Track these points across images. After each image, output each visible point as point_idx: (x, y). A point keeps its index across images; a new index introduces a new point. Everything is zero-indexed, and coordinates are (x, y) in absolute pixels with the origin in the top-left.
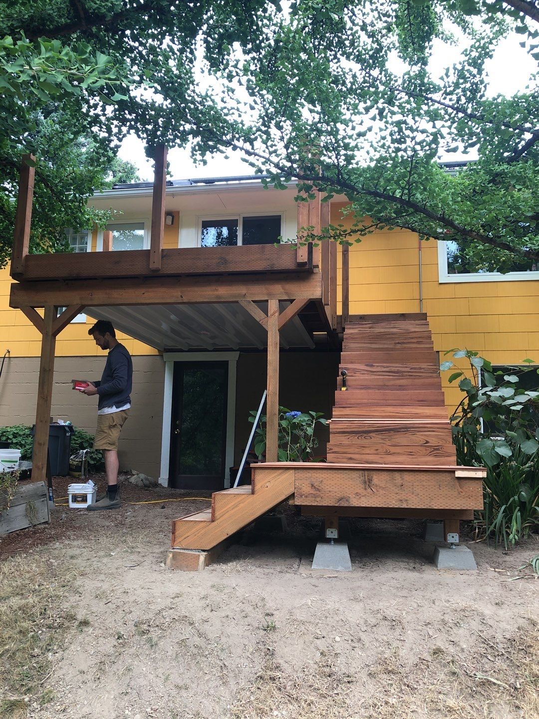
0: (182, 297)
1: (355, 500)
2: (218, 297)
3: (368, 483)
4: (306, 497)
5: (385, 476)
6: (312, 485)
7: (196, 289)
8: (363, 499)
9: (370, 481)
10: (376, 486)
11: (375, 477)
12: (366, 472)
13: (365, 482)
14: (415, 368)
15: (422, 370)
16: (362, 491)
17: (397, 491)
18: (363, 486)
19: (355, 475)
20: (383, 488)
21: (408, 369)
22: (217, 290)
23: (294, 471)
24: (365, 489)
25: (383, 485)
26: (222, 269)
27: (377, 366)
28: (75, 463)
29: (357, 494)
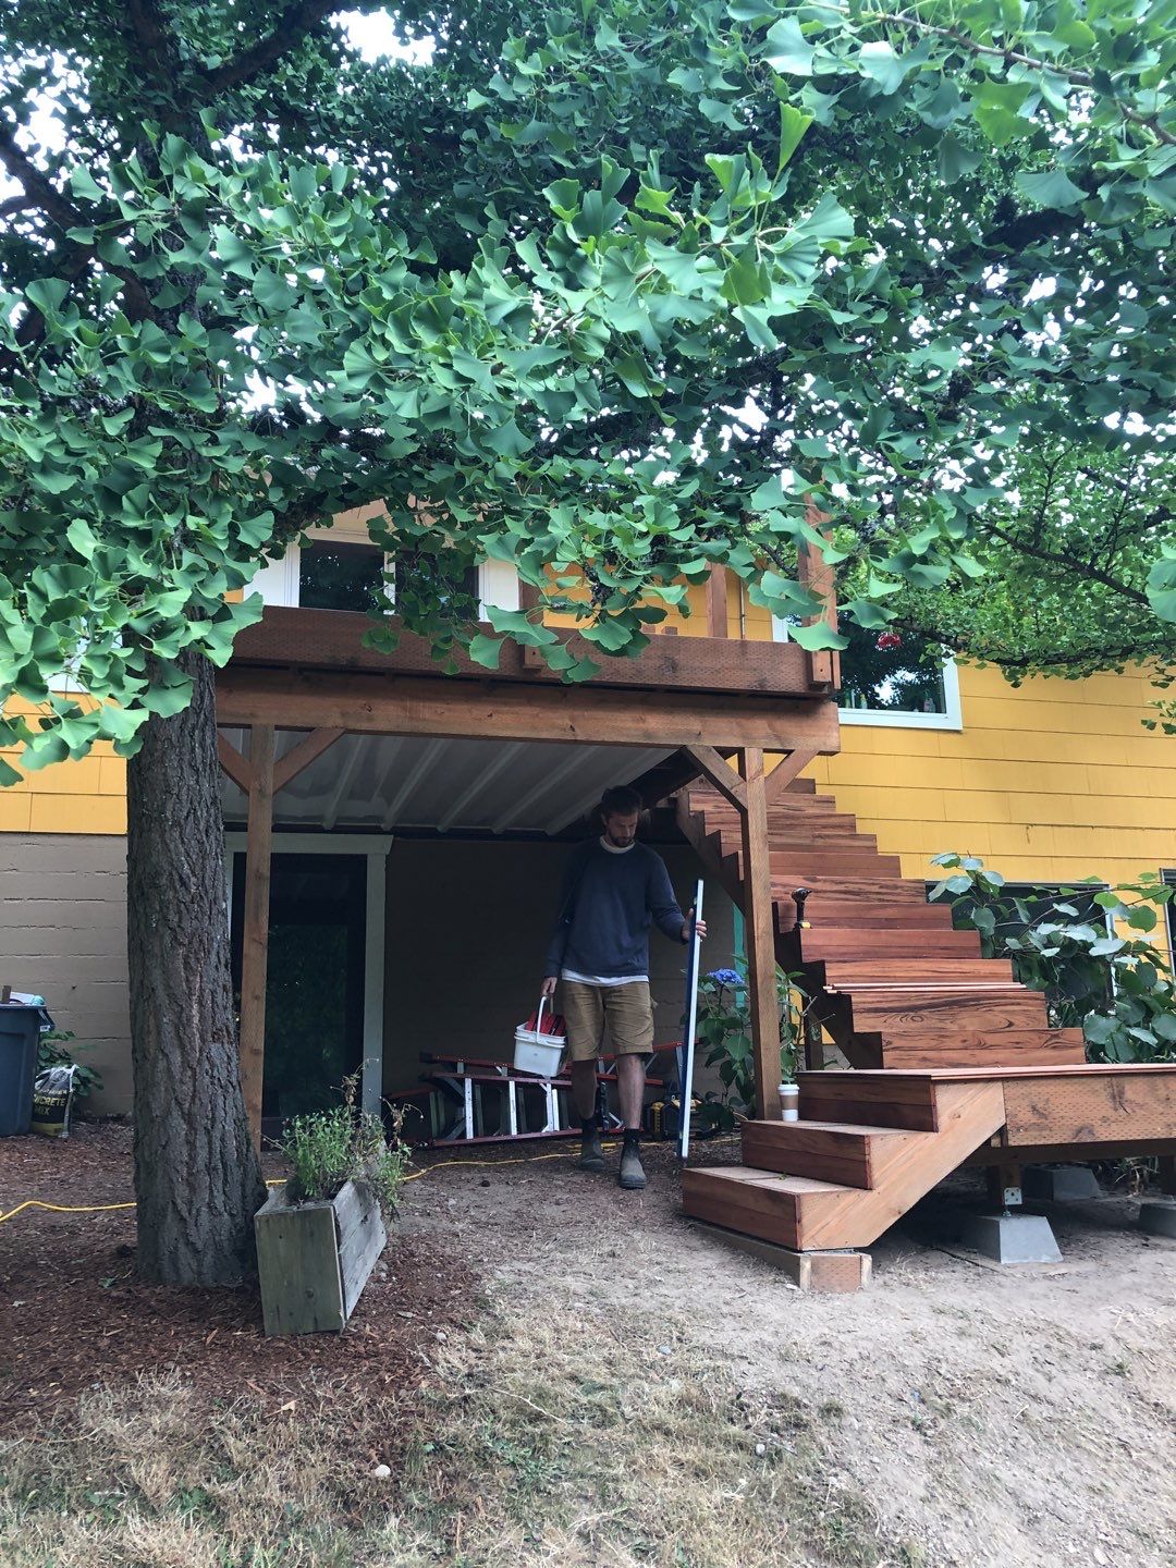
0: (572, 728)
1: (1102, 1130)
2: (647, 734)
3: (1118, 1098)
4: (1026, 1130)
5: (1140, 1083)
6: (1034, 1108)
7: (600, 714)
8: (1114, 1126)
9: (1122, 1093)
10: (1131, 1102)
11: (1127, 1087)
12: (1114, 1080)
13: (1114, 1097)
14: (887, 887)
15: (899, 891)
16: (1110, 1113)
17: (1161, 1109)
18: (1111, 1105)
19: (1099, 1084)
20: (1141, 1106)
21: (875, 889)
22: (644, 721)
23: (1000, 1084)
24: (1116, 1110)
25: (1140, 1101)
26: (668, 680)
27: (825, 881)
28: (49, 1100)
29: (1105, 1119)
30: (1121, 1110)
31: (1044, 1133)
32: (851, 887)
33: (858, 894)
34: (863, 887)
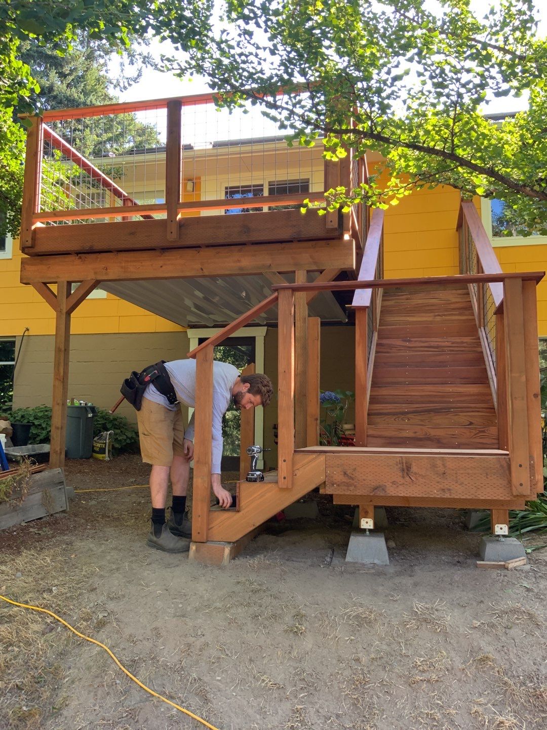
0: (202, 269)
1: (392, 489)
2: (241, 269)
3: (406, 471)
4: (338, 485)
5: (425, 463)
6: (345, 473)
7: (216, 260)
8: (401, 488)
9: (408, 468)
10: (416, 474)
11: (414, 464)
12: (404, 459)
13: (403, 470)
16: (399, 479)
17: (438, 480)
18: (401, 474)
19: (392, 462)
20: (423, 477)
22: (239, 261)
23: (324, 458)
24: (403, 477)
25: (423, 473)
26: (245, 238)
28: (99, 445)
29: (394, 483)
30: (407, 478)
31: (351, 488)
32: (432, 344)
33: (437, 347)
34: (440, 344)
